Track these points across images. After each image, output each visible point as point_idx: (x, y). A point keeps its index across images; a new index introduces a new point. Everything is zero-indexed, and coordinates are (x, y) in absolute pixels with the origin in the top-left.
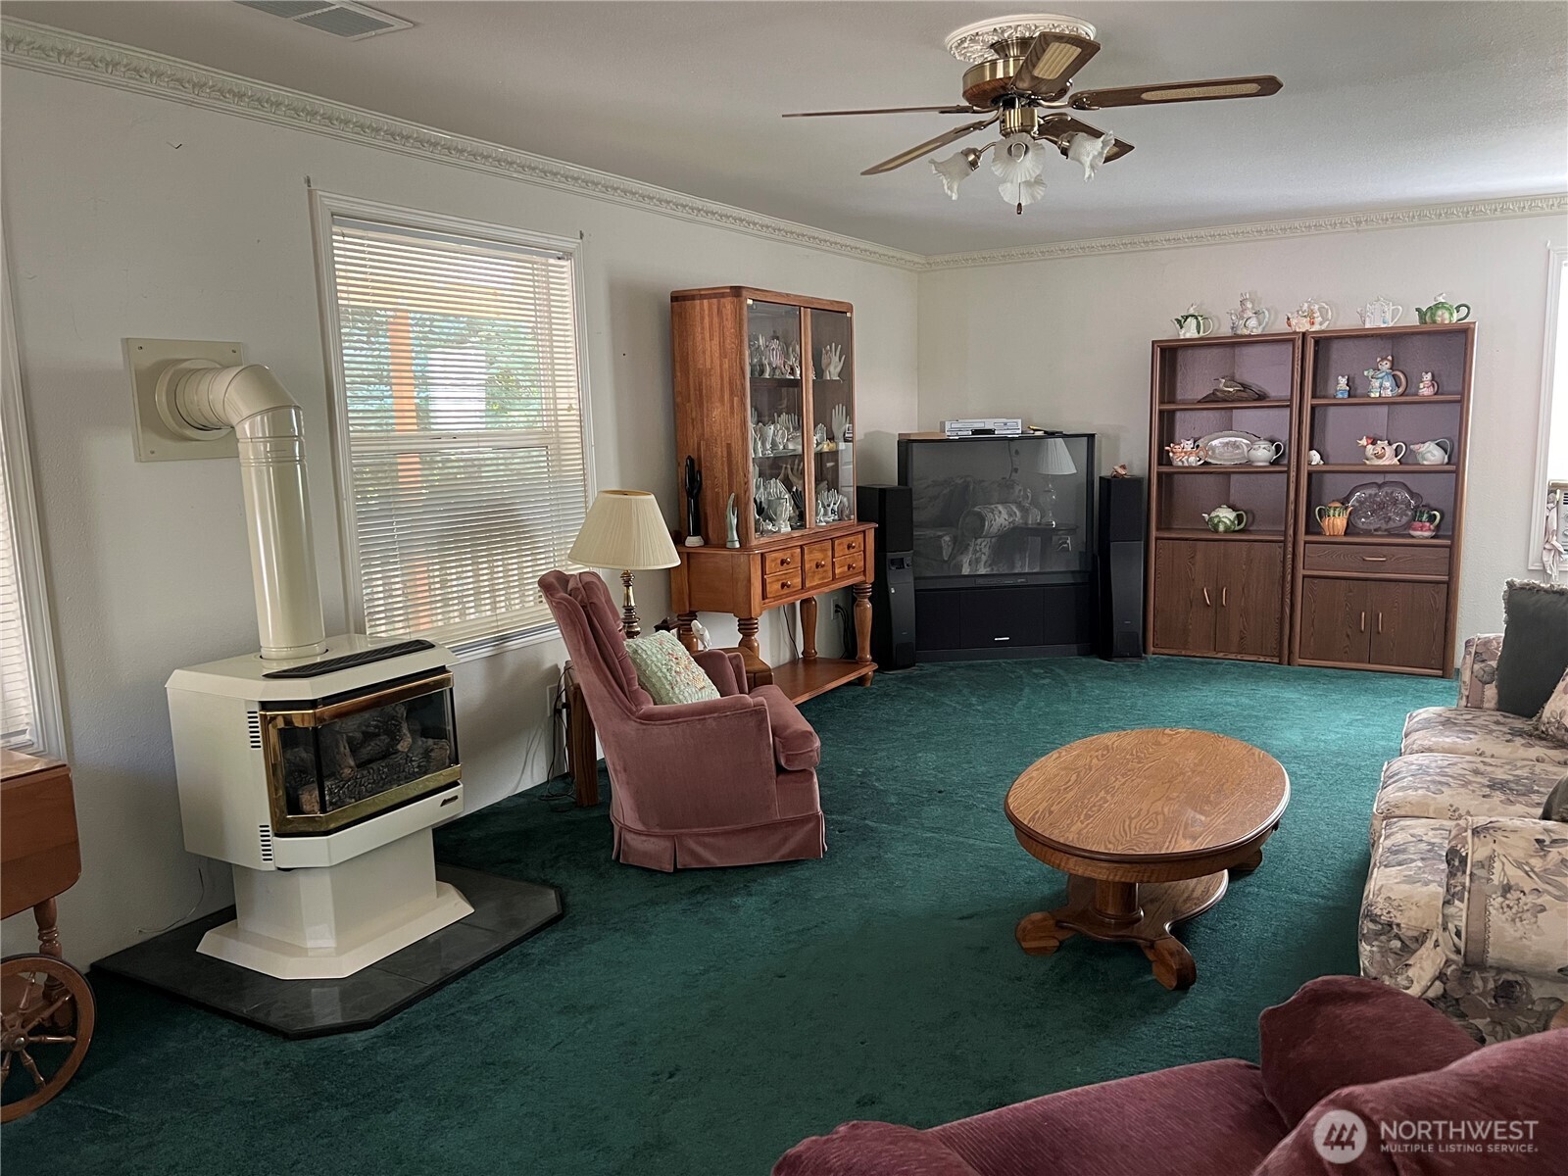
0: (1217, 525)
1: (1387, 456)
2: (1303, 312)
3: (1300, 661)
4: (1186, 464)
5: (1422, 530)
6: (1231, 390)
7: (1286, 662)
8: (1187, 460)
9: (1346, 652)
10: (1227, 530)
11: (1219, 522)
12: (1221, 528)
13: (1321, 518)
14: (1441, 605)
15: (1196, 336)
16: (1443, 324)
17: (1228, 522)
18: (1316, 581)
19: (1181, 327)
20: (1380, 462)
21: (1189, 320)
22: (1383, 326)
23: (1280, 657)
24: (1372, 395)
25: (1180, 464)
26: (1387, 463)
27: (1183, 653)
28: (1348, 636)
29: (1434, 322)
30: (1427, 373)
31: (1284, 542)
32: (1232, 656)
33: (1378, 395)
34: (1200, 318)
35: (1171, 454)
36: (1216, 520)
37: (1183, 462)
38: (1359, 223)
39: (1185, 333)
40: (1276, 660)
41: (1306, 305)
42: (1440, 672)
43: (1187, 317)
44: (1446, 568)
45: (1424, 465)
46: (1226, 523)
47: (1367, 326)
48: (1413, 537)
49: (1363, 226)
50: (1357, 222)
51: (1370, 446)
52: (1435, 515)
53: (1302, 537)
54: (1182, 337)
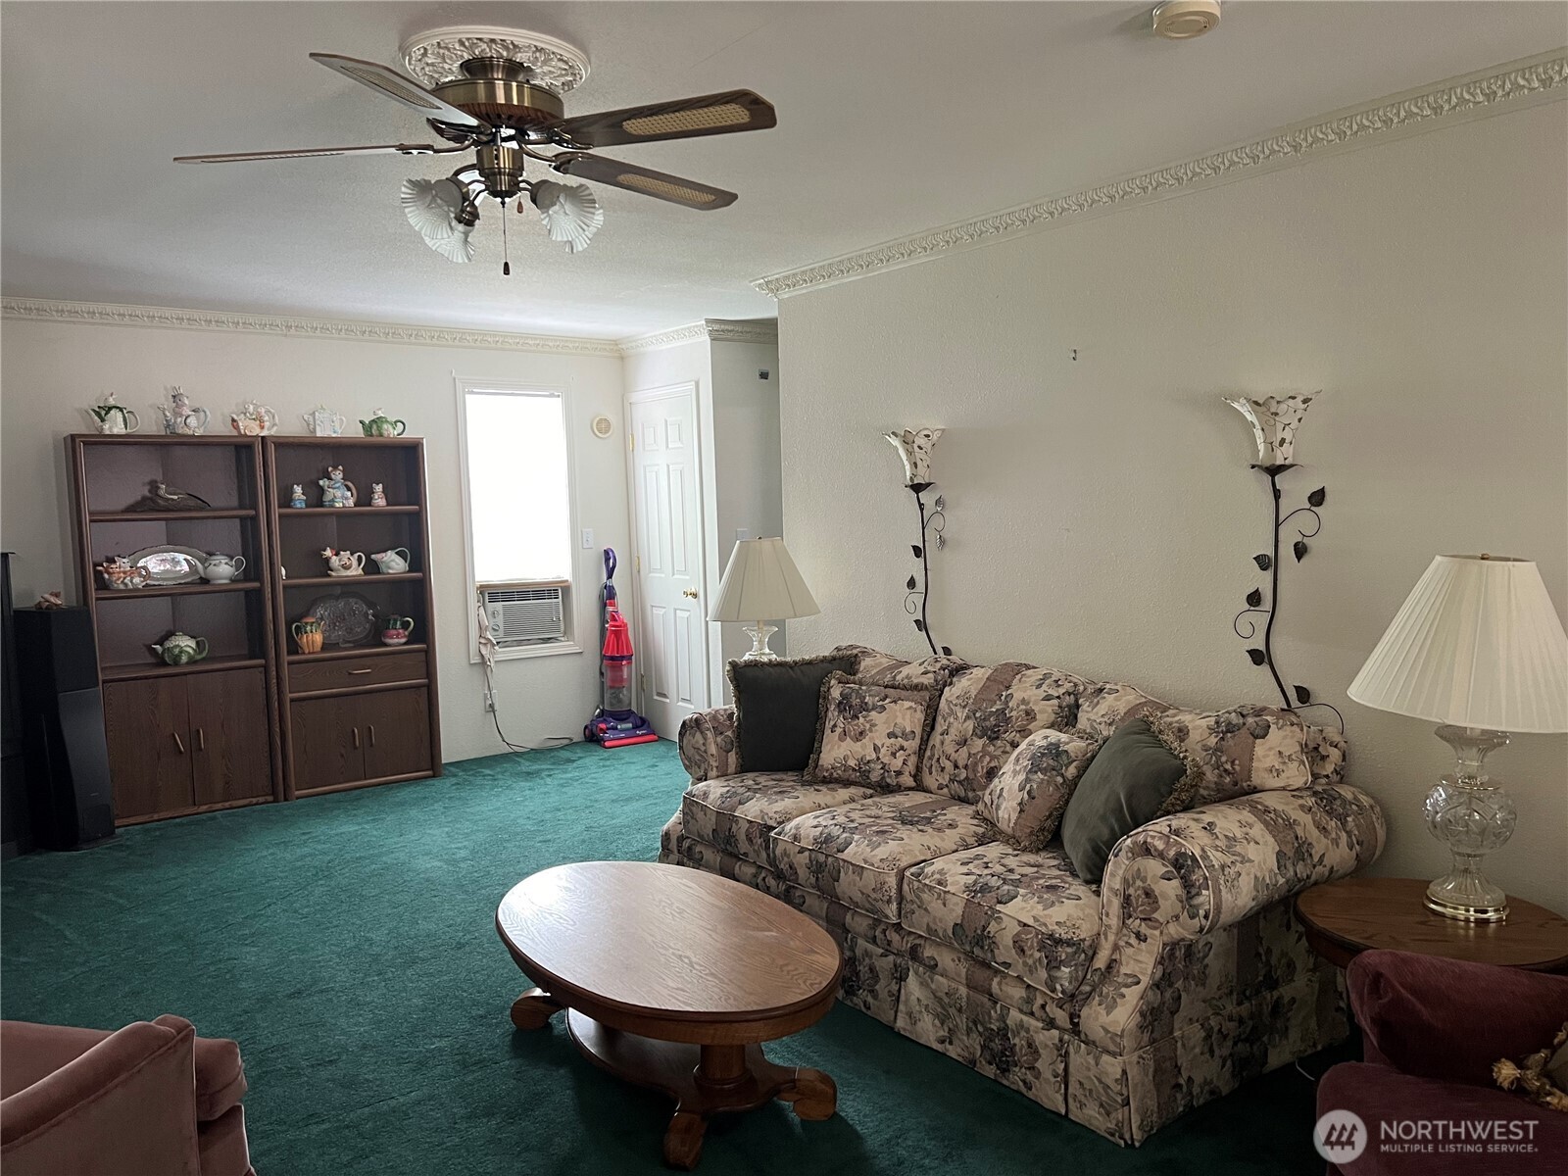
0: (179, 656)
1: (354, 566)
2: (251, 415)
3: (297, 793)
4: (130, 586)
5: (397, 637)
6: (176, 497)
7: (283, 799)
8: (131, 582)
9: (342, 773)
10: (192, 661)
11: (181, 652)
12: (184, 659)
13: (297, 635)
14: (424, 706)
15: (123, 431)
16: (388, 437)
17: (191, 651)
18: (304, 703)
19: (103, 420)
20: (348, 573)
21: (113, 412)
22: (334, 435)
23: (274, 793)
24: (337, 505)
25: (122, 587)
26: (354, 573)
27: (156, 817)
28: (342, 756)
29: (381, 435)
30: (378, 484)
31: (266, 667)
32: (219, 806)
33: (341, 505)
34: (125, 411)
35: (106, 576)
36: (177, 651)
37: (126, 585)
38: (289, 327)
39: (110, 428)
40: (270, 798)
41: (251, 407)
42: (430, 773)
43: (110, 409)
44: (424, 670)
45: (389, 574)
46: (189, 653)
47: (319, 434)
48: (390, 645)
49: (293, 331)
50: (287, 327)
51: (334, 557)
52: (408, 621)
53: (286, 658)
54: (108, 432)
